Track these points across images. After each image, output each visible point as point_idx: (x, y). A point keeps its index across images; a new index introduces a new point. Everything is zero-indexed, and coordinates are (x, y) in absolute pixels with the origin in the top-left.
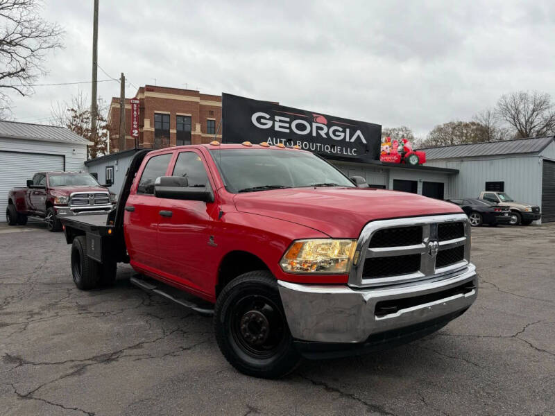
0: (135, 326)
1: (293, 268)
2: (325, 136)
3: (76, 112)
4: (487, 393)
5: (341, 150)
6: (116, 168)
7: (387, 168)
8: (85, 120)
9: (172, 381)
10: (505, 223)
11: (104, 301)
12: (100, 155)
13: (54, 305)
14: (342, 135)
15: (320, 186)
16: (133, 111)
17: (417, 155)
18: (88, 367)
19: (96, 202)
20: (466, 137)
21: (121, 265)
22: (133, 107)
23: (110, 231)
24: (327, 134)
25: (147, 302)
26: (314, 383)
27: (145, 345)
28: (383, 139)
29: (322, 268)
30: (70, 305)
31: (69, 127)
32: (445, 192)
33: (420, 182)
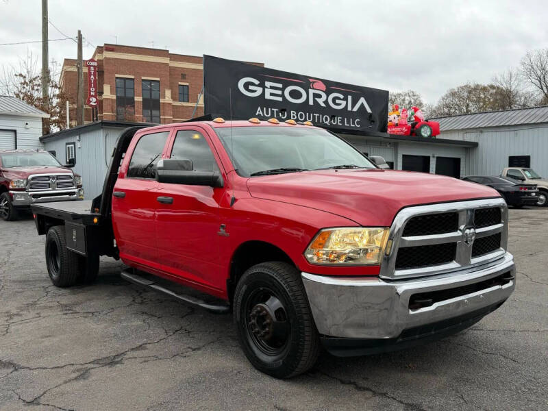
0: (132, 326)
1: (318, 259)
2: (323, 105)
3: (25, 77)
4: (529, 389)
5: (342, 121)
6: (78, 145)
7: (394, 142)
8: (36, 88)
9: (189, 383)
10: (533, 204)
11: (89, 300)
12: (55, 129)
13: (32, 304)
14: (344, 103)
15: (339, 168)
16: (90, 75)
17: (430, 126)
18: (92, 371)
19: (58, 185)
20: (484, 102)
21: (105, 259)
22: (89, 70)
23: (96, 220)
24: (326, 102)
25: (139, 300)
26: (343, 382)
27: (148, 346)
28: (390, 108)
29: (350, 259)
30: (51, 304)
31: (17, 96)
32: (461, 169)
33: (433, 157)
